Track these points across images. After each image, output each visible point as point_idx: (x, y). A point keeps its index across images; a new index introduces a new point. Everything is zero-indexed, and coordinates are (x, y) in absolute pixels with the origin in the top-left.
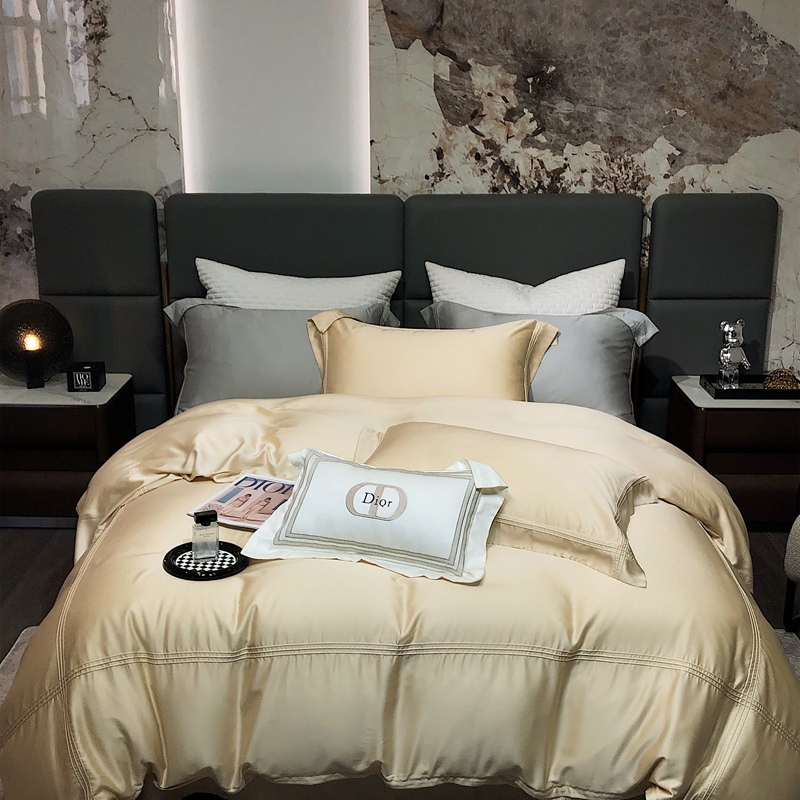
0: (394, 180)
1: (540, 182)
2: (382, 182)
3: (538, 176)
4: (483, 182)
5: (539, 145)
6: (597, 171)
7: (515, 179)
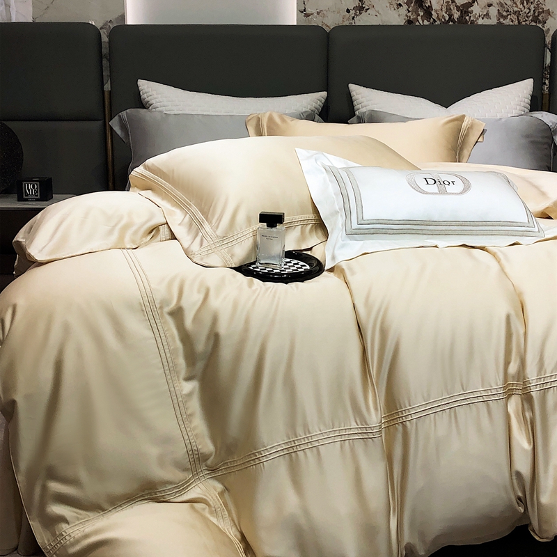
4: (399, 15)
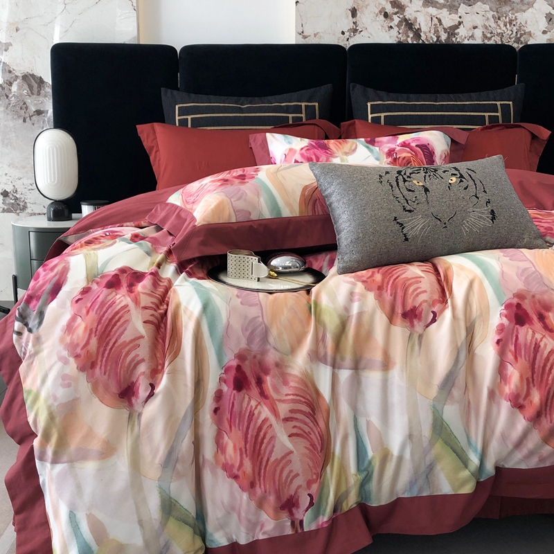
0: (315, 35)
1: (438, 37)
2: (305, 37)
3: (436, 32)
5: (438, 5)
6: (486, 28)
7: (417, 33)
